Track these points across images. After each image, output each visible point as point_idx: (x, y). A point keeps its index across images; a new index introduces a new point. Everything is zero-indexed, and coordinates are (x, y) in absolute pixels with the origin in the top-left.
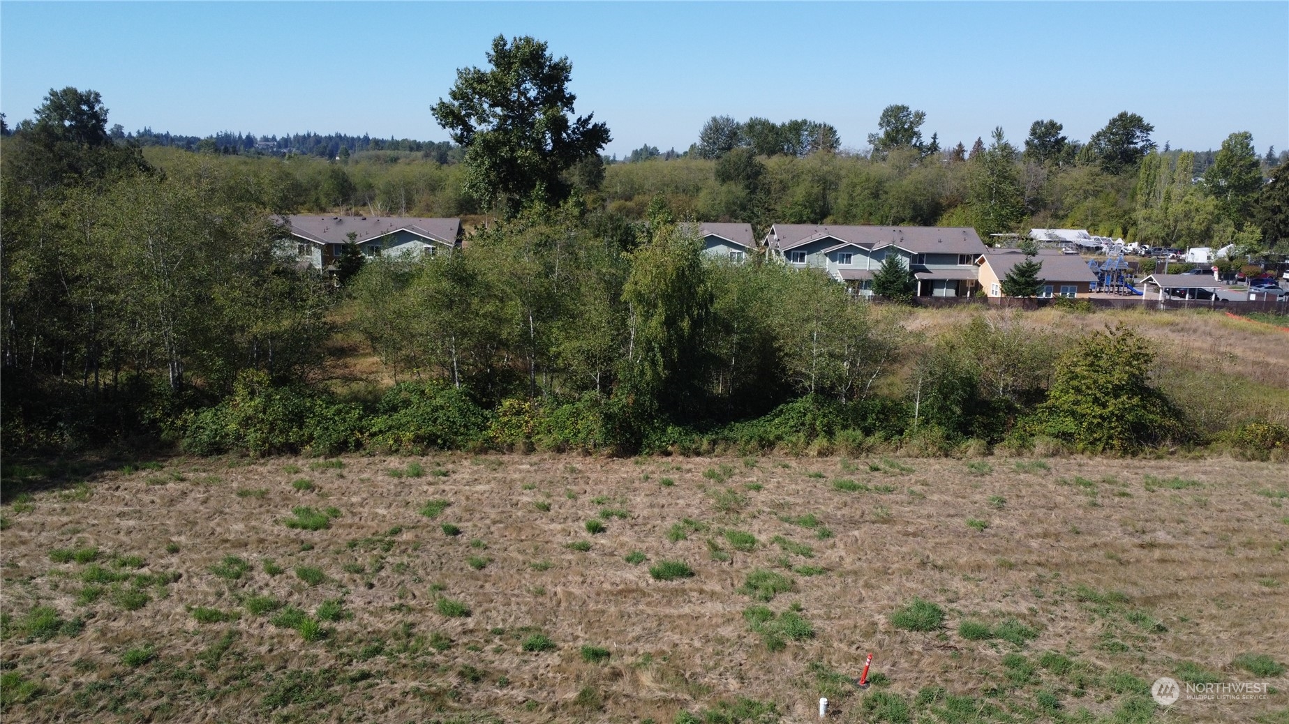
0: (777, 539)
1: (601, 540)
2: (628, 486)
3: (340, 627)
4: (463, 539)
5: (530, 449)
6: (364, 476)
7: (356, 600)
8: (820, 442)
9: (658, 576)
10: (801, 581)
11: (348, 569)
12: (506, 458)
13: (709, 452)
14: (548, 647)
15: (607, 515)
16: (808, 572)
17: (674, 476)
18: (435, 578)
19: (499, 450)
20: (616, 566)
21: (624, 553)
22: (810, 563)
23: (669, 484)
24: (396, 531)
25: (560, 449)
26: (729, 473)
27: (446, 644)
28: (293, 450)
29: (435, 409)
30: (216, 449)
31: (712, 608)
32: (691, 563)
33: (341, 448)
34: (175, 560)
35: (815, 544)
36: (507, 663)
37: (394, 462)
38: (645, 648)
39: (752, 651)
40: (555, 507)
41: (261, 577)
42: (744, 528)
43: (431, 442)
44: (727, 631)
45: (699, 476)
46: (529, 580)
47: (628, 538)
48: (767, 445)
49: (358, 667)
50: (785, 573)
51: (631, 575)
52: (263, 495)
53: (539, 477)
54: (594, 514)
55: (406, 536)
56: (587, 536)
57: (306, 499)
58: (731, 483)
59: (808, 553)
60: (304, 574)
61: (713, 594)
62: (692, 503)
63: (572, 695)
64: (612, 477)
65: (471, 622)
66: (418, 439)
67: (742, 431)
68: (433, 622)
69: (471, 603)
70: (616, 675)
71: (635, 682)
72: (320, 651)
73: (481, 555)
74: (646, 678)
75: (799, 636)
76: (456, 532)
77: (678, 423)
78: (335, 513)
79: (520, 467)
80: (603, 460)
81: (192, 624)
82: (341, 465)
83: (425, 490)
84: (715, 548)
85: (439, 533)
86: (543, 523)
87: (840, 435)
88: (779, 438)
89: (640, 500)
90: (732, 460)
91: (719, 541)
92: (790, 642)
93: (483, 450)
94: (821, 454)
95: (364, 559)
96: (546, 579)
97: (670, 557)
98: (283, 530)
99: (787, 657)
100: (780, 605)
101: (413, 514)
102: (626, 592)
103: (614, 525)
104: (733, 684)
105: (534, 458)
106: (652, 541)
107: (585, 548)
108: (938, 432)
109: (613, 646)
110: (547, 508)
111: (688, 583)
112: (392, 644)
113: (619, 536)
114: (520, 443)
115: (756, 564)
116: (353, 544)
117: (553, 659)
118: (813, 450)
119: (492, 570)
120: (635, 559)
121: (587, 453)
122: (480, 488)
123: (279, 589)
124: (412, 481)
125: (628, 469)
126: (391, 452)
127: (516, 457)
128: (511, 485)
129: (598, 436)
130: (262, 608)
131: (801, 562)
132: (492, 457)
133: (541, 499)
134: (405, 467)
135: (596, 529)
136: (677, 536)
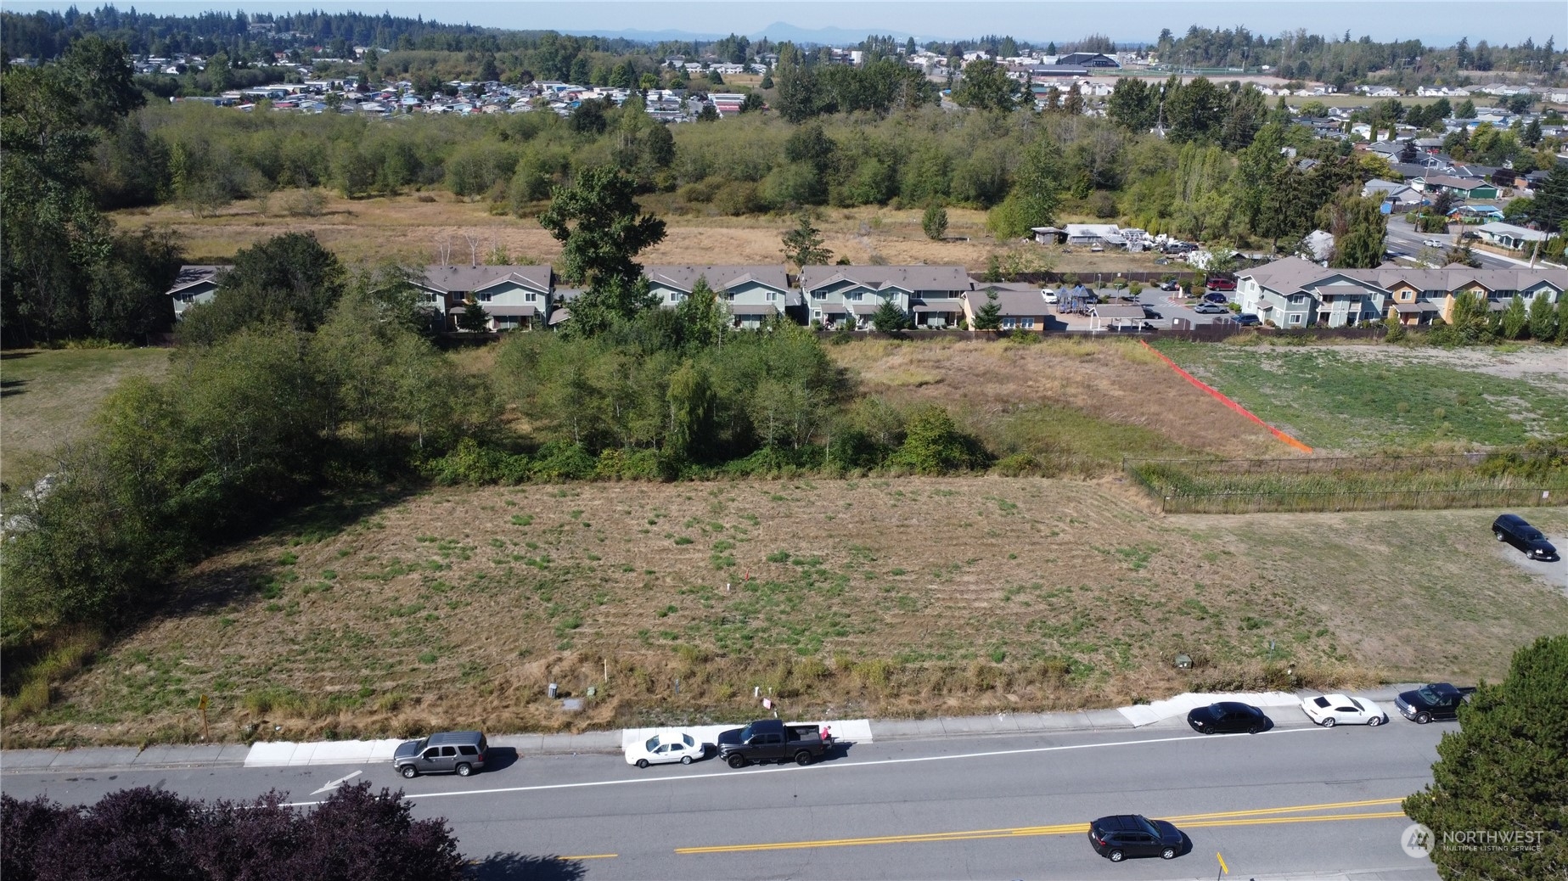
0: (734, 526)
1: (655, 528)
2: (669, 500)
3: (551, 565)
4: (592, 528)
5: (620, 479)
6: (538, 497)
7: (554, 555)
8: (775, 472)
9: (677, 543)
10: (738, 544)
11: (546, 543)
12: (607, 484)
13: (714, 479)
14: (632, 570)
15: (658, 516)
16: (742, 541)
17: (693, 494)
18: (584, 546)
19: (603, 479)
20: (660, 539)
21: (664, 534)
22: (745, 537)
23: (689, 498)
24: (561, 526)
25: (635, 479)
26: (721, 491)
27: (593, 570)
28: (494, 482)
29: (568, 458)
30: (454, 482)
31: (699, 555)
32: (693, 538)
33: (519, 481)
34: (469, 540)
35: (750, 528)
36: (617, 576)
37: (549, 488)
38: (668, 570)
39: (709, 571)
40: (633, 513)
41: (511, 547)
42: (720, 521)
43: (567, 476)
44: (702, 564)
45: (705, 494)
46: (623, 546)
47: (667, 527)
48: (745, 474)
49: (562, 578)
50: (731, 541)
51: (666, 543)
52: (492, 508)
53: (625, 495)
54: (651, 515)
55: (567, 528)
56: (648, 526)
57: (515, 511)
58: (721, 497)
59: (745, 532)
60: (528, 545)
61: (699, 551)
62: (699, 509)
63: (641, 585)
64: (662, 495)
65: (601, 562)
66: (560, 475)
67: (733, 466)
68: (586, 562)
69: (600, 555)
70: (657, 579)
71: (664, 581)
72: (546, 573)
73: (602, 536)
74: (668, 580)
75: (729, 565)
76: (589, 525)
77: (698, 463)
78: (531, 517)
79: (615, 490)
80: (657, 484)
81: (493, 565)
82: (524, 491)
83: (570, 505)
84: (704, 531)
85: (581, 526)
86: (628, 520)
87: (785, 469)
88: (753, 470)
89: (674, 507)
90: (724, 483)
91: (708, 528)
92: (725, 567)
93: (595, 480)
94: (774, 479)
95: (551, 538)
96: (630, 545)
97: (683, 535)
98: (509, 526)
99: (722, 572)
100: (726, 554)
101: (568, 517)
102: (665, 550)
103: (661, 520)
104: (700, 581)
105: (622, 484)
106: (677, 528)
107: (647, 532)
108: (839, 464)
109: (656, 569)
110: (630, 513)
111: (690, 546)
112: (572, 571)
113: (663, 526)
114: (614, 475)
115: (721, 537)
116: (544, 532)
117: (635, 574)
118: (769, 477)
119: (607, 542)
120: (669, 536)
121: (649, 481)
122: (597, 502)
123: (521, 550)
124: (562, 499)
125: (670, 490)
126: (546, 482)
127: (612, 484)
128: (611, 500)
129: (655, 471)
130: (517, 558)
131: (741, 536)
132: (600, 484)
133: (627, 508)
134: (556, 491)
135: (652, 523)
136: (688, 526)
